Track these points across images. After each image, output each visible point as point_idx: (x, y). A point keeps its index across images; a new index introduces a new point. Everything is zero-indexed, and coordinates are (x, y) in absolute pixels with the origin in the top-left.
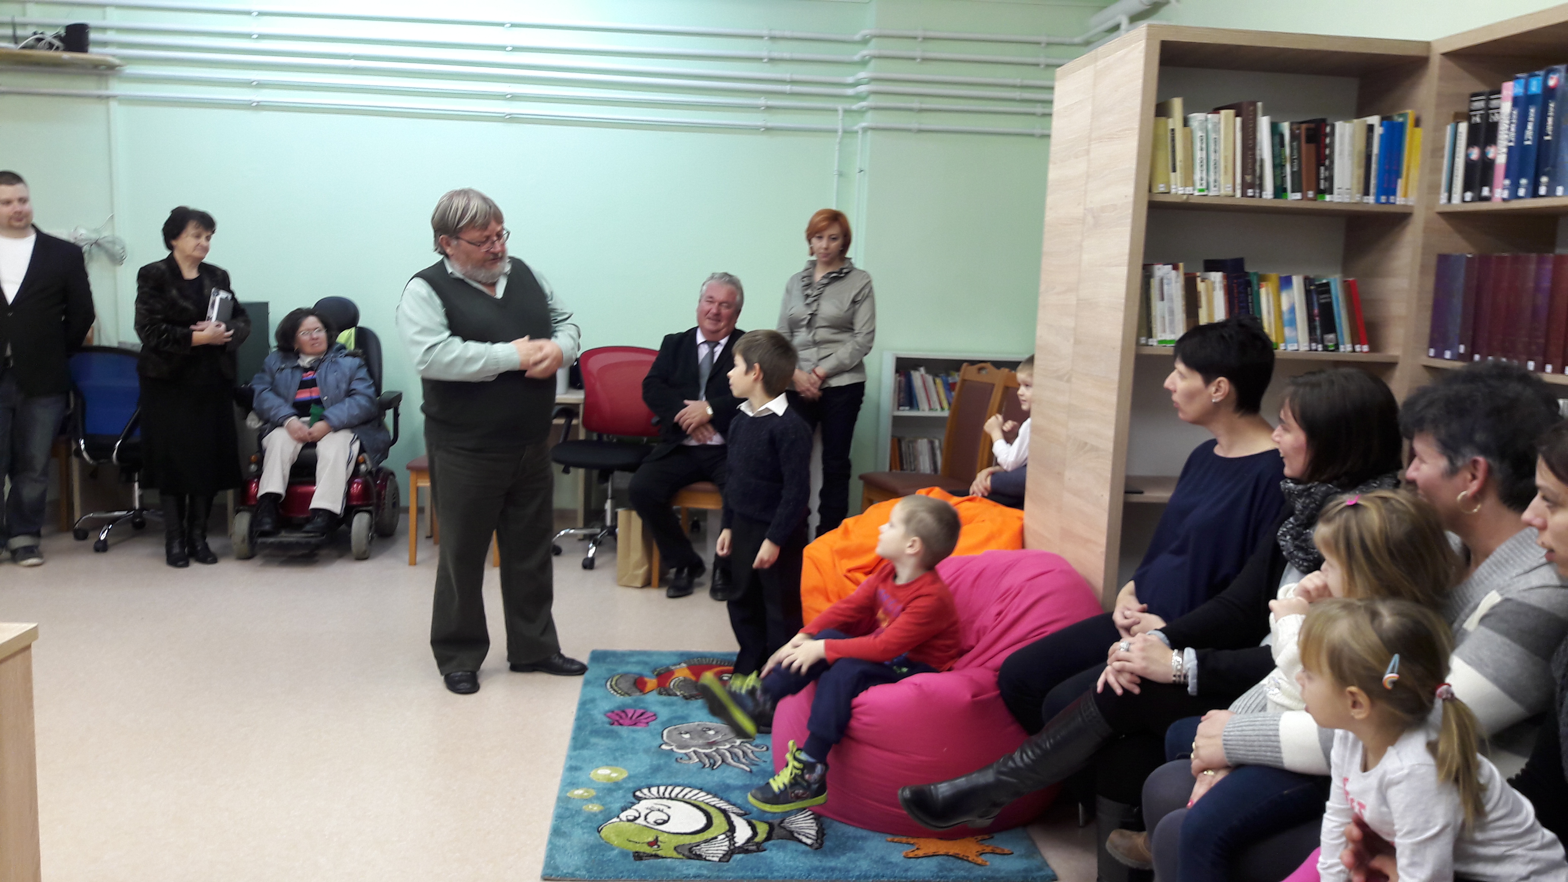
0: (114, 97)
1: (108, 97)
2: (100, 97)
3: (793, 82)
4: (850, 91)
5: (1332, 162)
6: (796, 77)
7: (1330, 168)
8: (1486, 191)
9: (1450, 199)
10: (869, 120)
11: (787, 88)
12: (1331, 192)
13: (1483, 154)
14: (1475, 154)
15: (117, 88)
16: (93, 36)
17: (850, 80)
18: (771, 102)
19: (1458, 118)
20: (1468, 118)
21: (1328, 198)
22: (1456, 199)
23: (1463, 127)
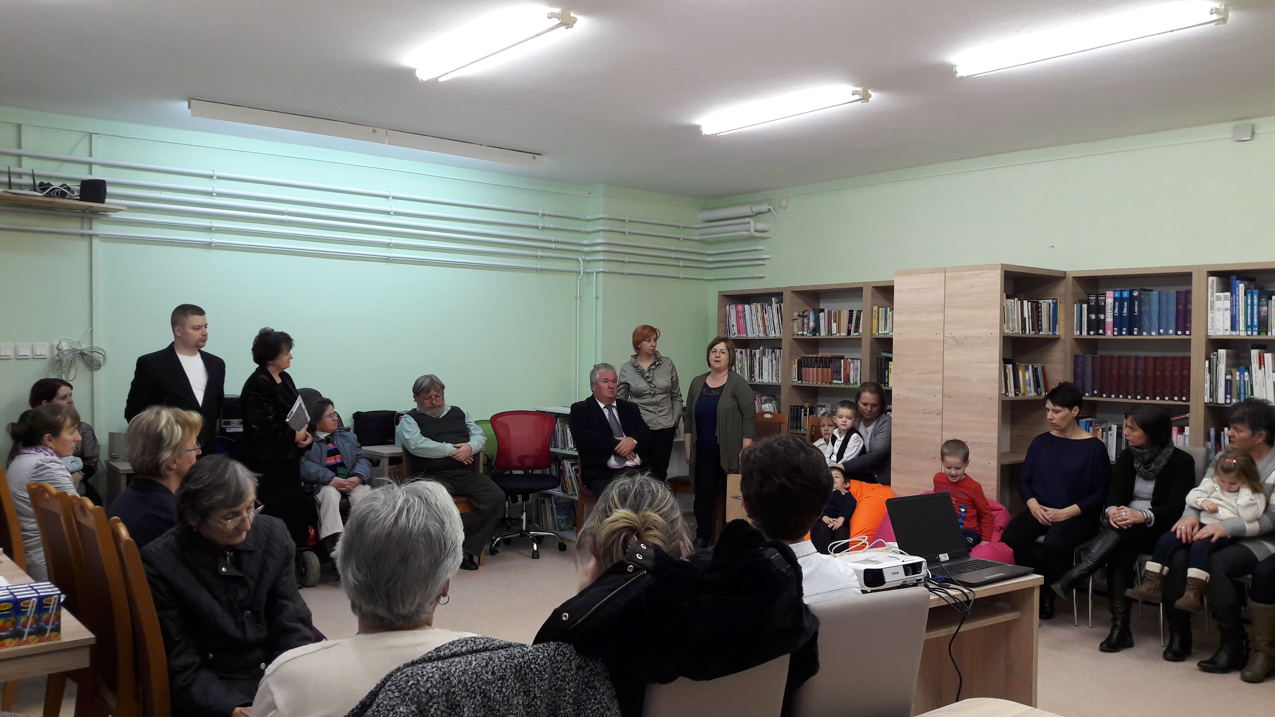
0: (97, 235)
1: (91, 236)
2: (82, 235)
3: (555, 242)
4: (586, 249)
5: (1041, 318)
6: (558, 239)
7: (1041, 321)
8: (1101, 331)
9: (1081, 333)
10: (601, 267)
11: (553, 246)
12: (1042, 331)
13: (1097, 317)
14: (1093, 317)
15: (100, 228)
16: (109, 190)
17: (585, 242)
18: (544, 254)
19: (1082, 302)
20: (1088, 302)
21: (1041, 333)
22: (1085, 333)
23: (1085, 306)
